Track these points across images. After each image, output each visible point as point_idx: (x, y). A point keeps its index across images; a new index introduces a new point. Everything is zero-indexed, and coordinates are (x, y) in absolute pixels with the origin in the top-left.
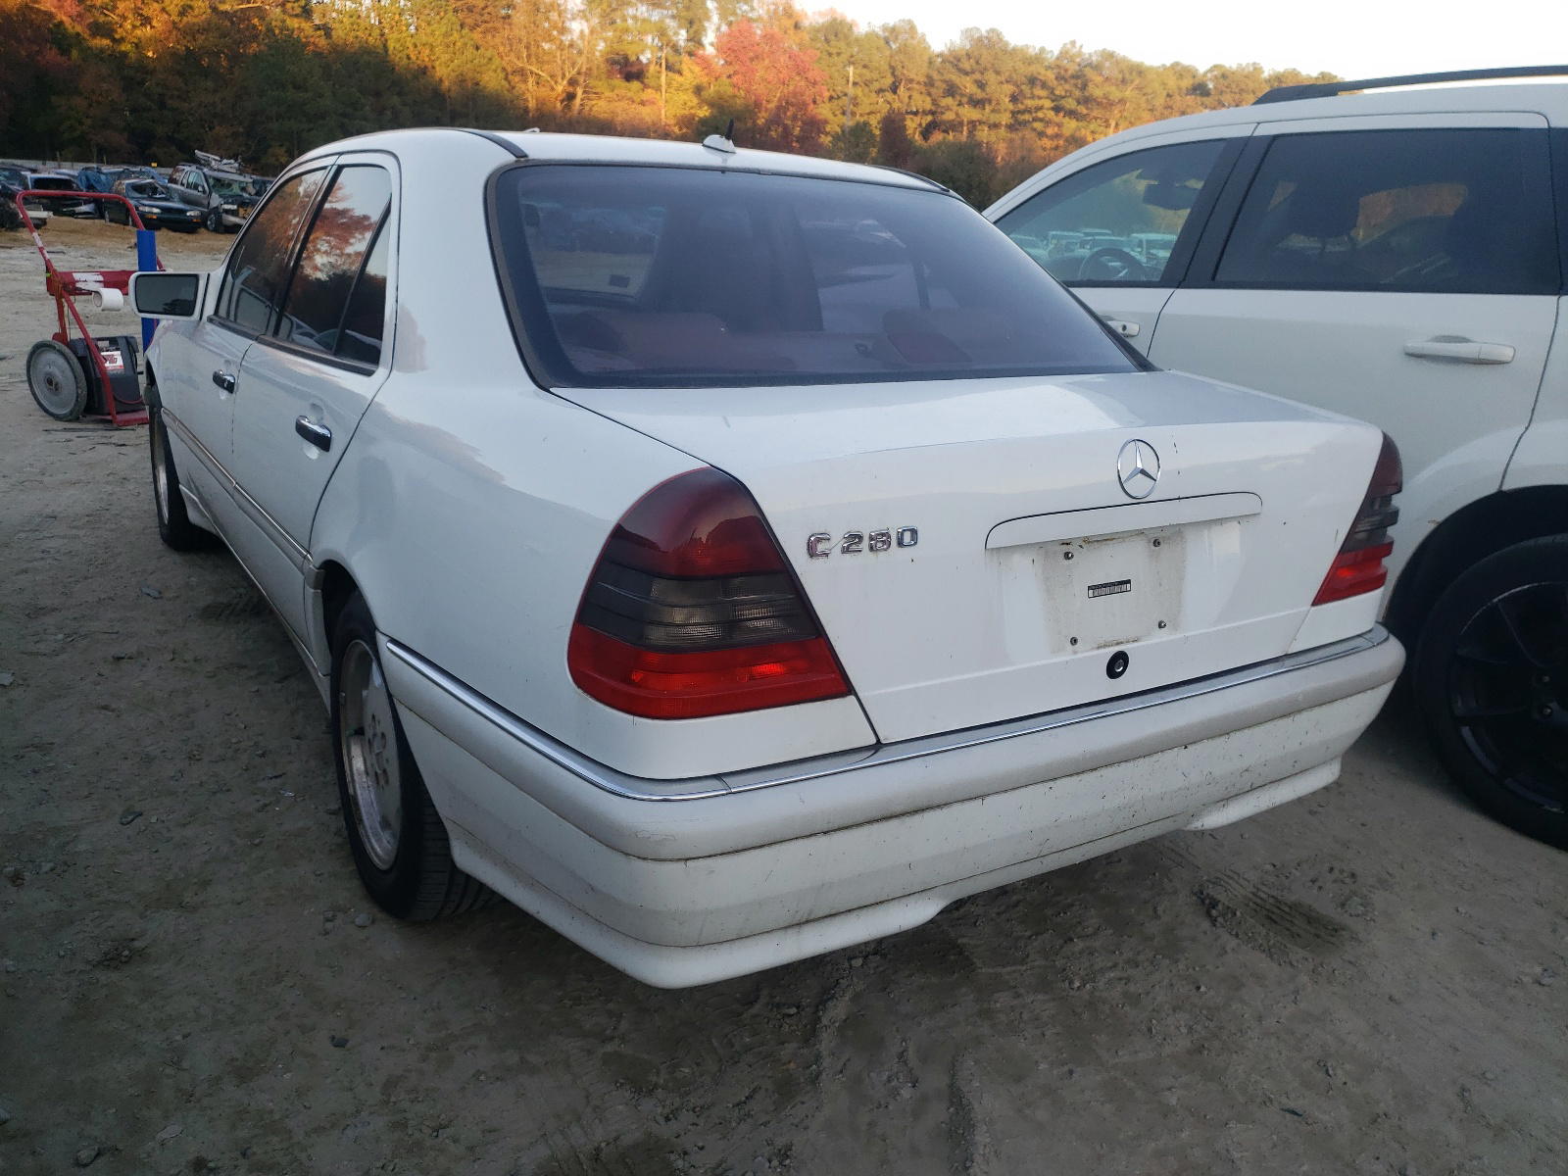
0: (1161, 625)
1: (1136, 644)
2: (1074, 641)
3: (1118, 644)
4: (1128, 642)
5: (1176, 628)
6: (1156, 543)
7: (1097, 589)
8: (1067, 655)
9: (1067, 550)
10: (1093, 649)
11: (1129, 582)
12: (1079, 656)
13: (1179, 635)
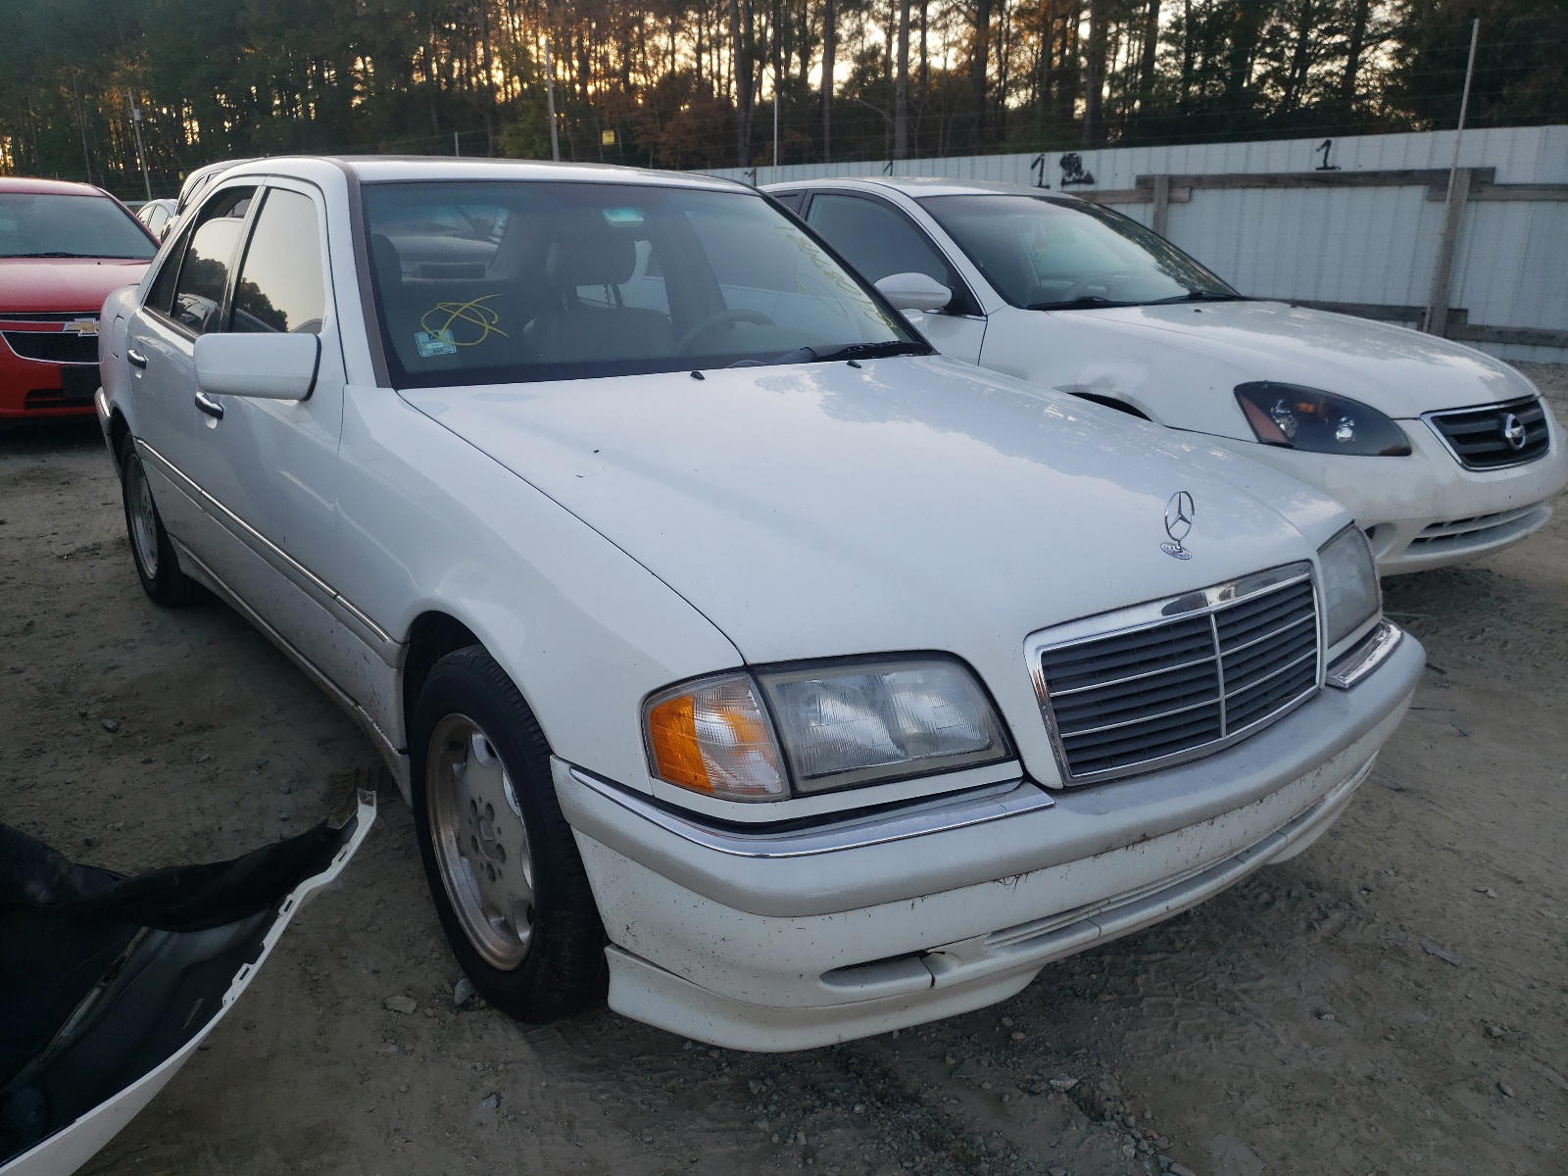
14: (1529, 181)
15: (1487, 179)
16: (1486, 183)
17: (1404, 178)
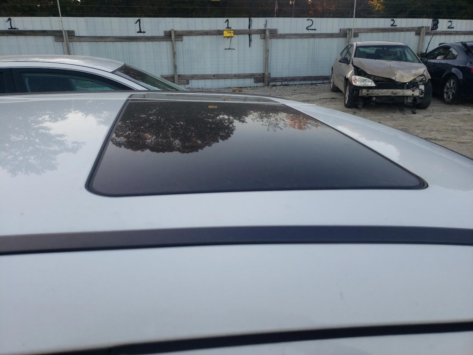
14: (86, 35)
15: (73, 34)
16: (73, 35)
17: (44, 33)
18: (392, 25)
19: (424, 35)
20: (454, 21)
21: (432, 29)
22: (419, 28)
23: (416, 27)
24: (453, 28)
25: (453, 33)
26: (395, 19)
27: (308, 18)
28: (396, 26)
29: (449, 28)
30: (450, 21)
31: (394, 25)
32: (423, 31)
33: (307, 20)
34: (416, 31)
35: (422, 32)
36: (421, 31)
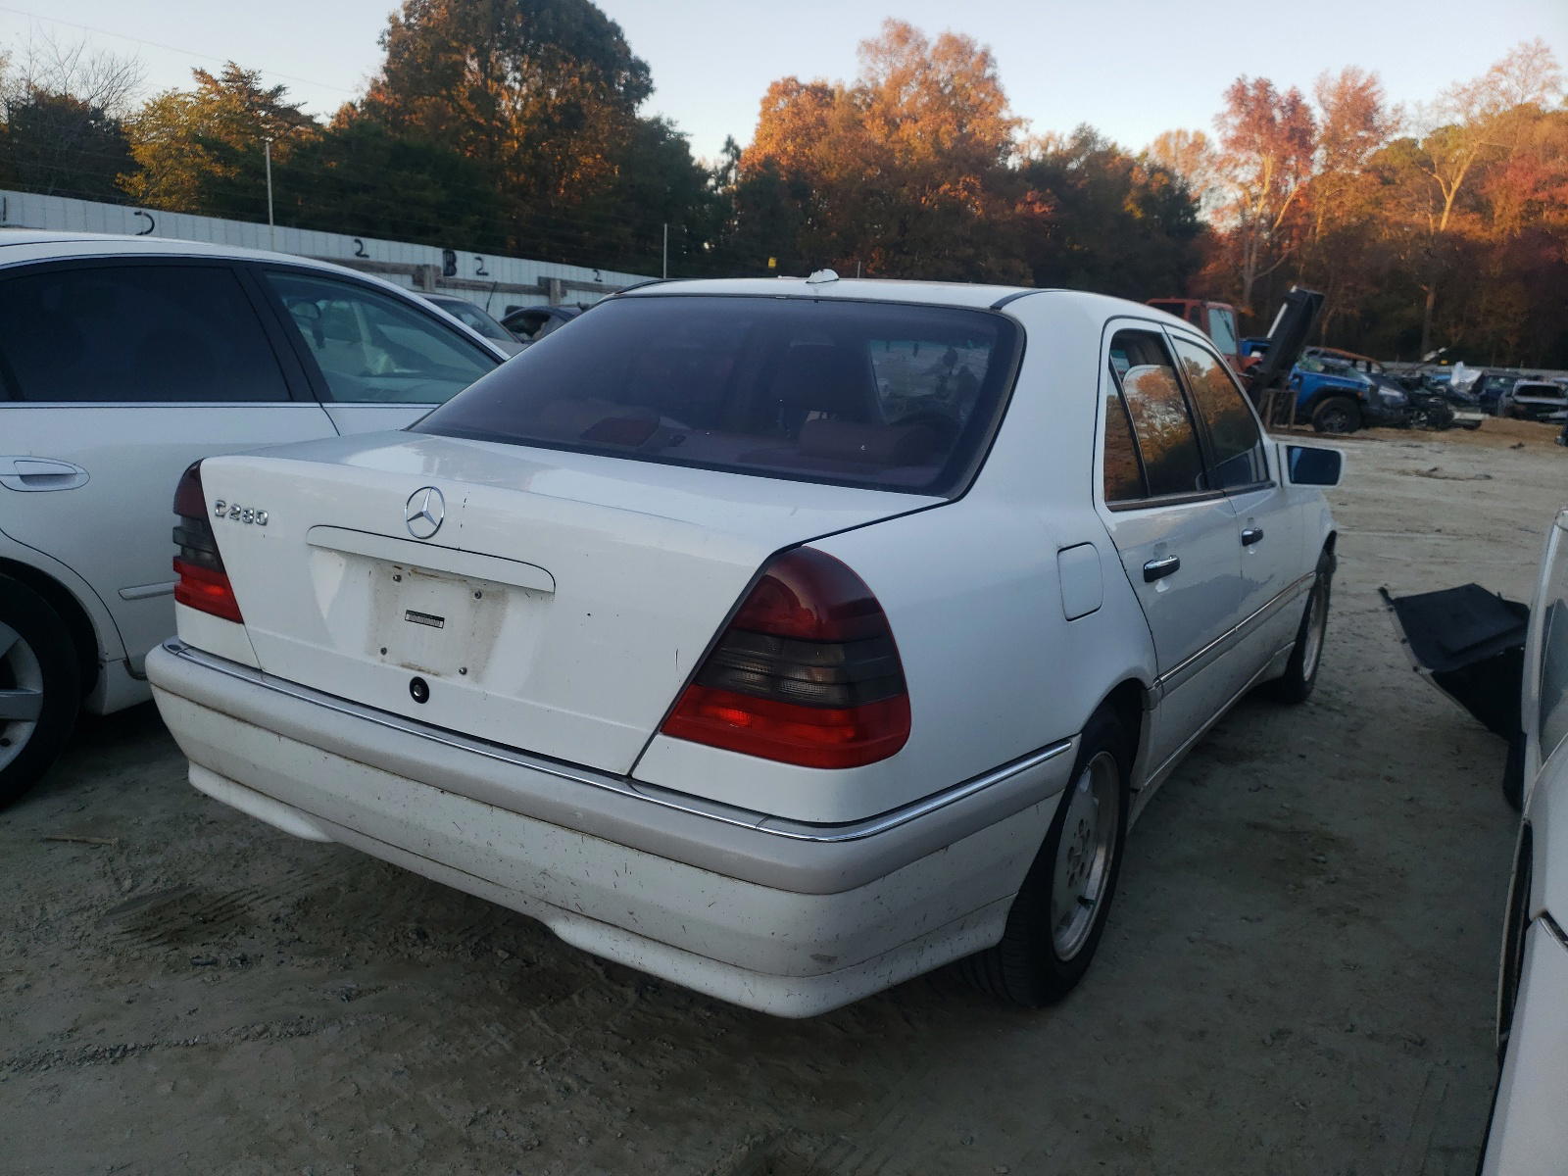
0: (464, 672)
1: (436, 678)
2: (384, 651)
3: (420, 670)
4: (429, 673)
5: (478, 679)
6: (478, 595)
7: (415, 616)
8: (376, 659)
9: (399, 572)
10: (397, 665)
11: (442, 619)
12: (386, 665)
13: (476, 688)
18: (358, 254)
19: (434, 285)
20: (488, 259)
21: (446, 274)
22: (418, 267)
23: (413, 265)
24: (486, 274)
25: (488, 285)
26: (362, 239)
27: (137, 209)
28: (367, 256)
29: (478, 273)
30: (479, 259)
31: (363, 253)
32: (429, 275)
33: (136, 214)
34: (413, 276)
35: (428, 279)
36: (423, 275)
